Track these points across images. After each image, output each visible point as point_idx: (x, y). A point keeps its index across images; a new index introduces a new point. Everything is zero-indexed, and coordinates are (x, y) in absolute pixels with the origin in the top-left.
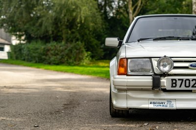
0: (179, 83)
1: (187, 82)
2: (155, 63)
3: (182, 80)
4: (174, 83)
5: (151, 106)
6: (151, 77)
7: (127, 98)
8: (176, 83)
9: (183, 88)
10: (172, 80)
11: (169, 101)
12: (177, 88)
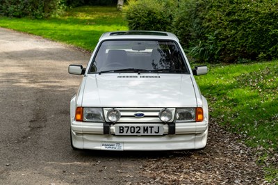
0: (125, 129)
1: (133, 129)
2: (106, 112)
3: (128, 127)
4: (121, 129)
5: (103, 148)
6: (102, 124)
7: (83, 140)
8: (123, 130)
9: (129, 133)
10: (120, 127)
11: (118, 143)
12: (124, 134)
